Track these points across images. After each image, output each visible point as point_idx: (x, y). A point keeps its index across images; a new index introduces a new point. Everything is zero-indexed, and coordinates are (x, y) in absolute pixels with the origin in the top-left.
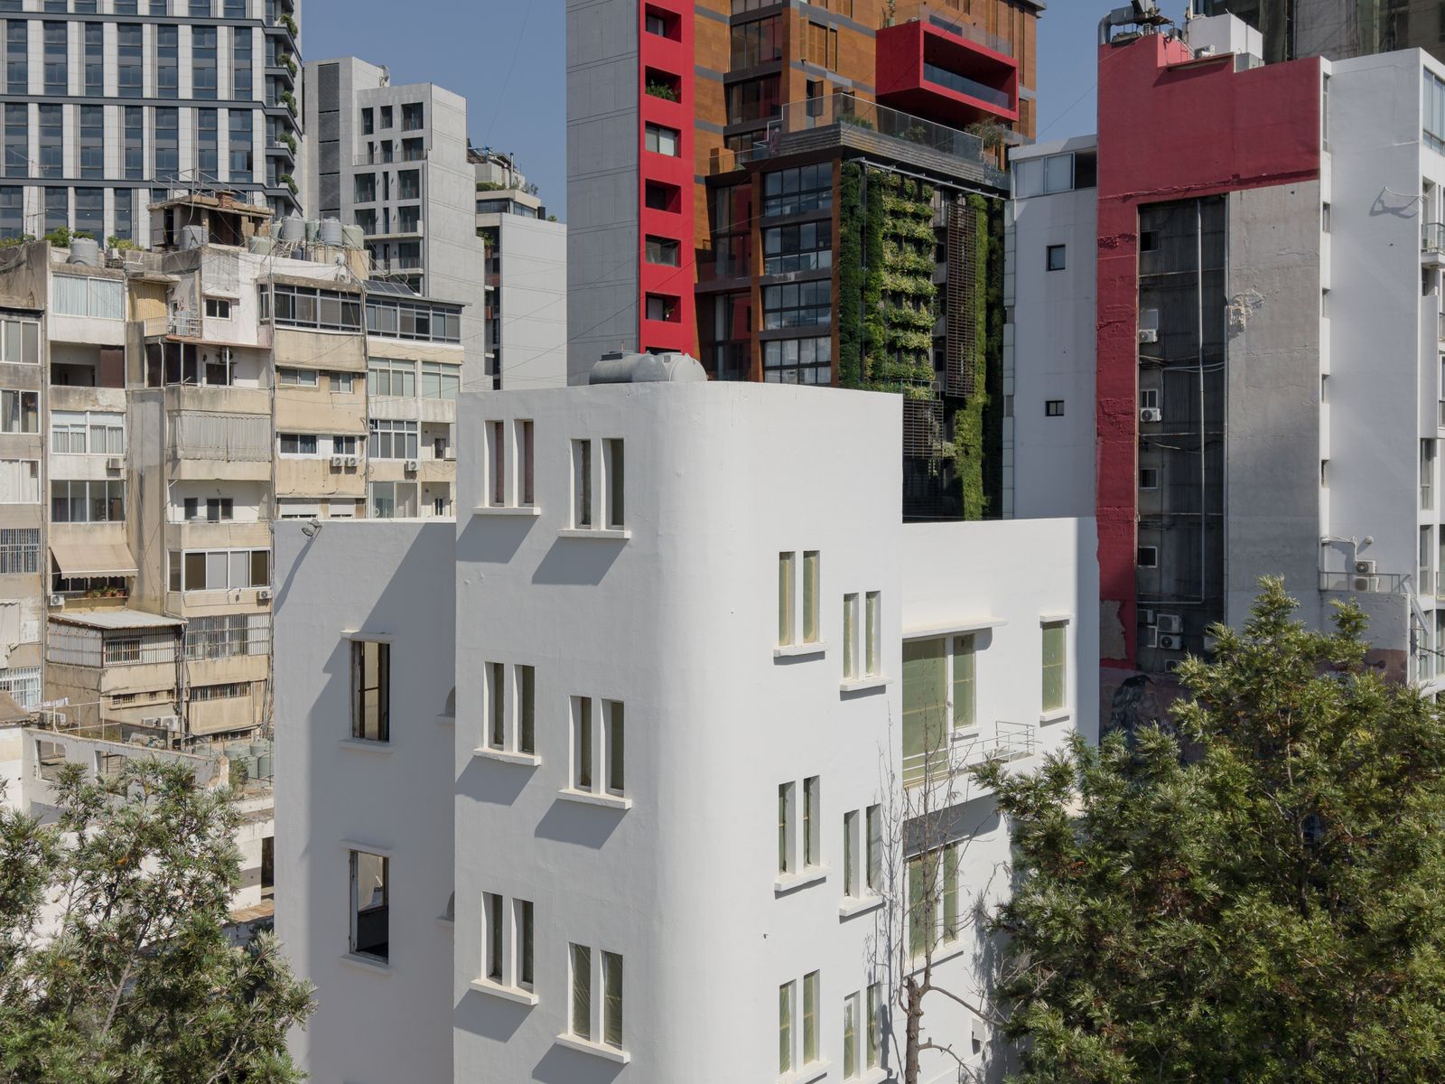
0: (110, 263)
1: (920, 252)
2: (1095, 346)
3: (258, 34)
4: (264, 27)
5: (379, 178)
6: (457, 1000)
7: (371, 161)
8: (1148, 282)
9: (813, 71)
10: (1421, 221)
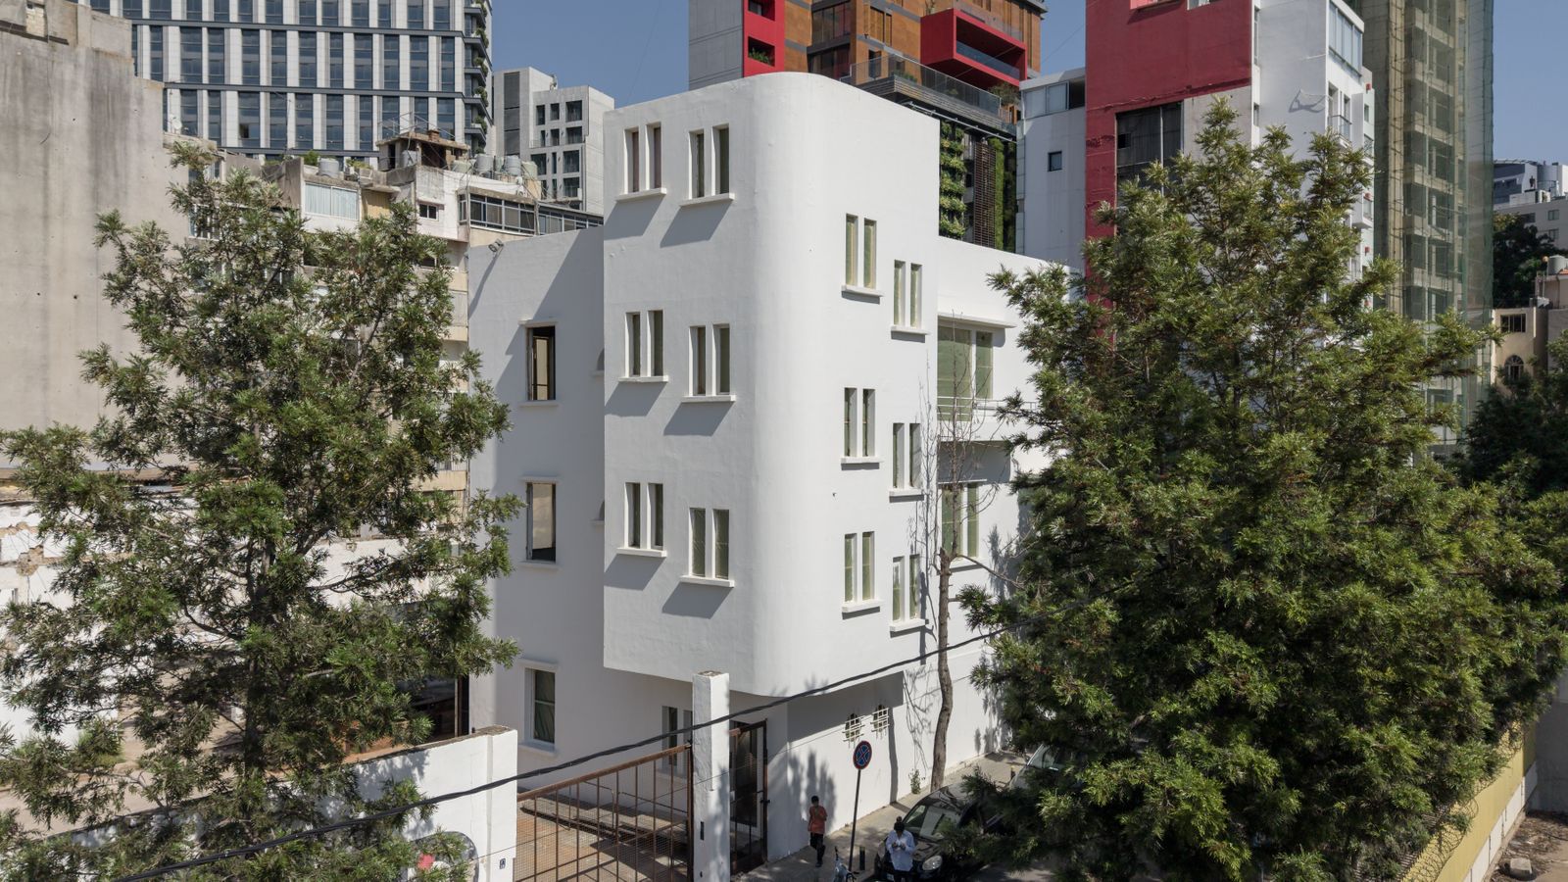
0: (348, 177)
1: (954, 179)
2: (1083, 222)
3: (459, 42)
4: (463, 38)
5: (549, 157)
6: (607, 563)
7: (543, 145)
8: (1123, 171)
9: (874, 44)
10: (1327, 115)
